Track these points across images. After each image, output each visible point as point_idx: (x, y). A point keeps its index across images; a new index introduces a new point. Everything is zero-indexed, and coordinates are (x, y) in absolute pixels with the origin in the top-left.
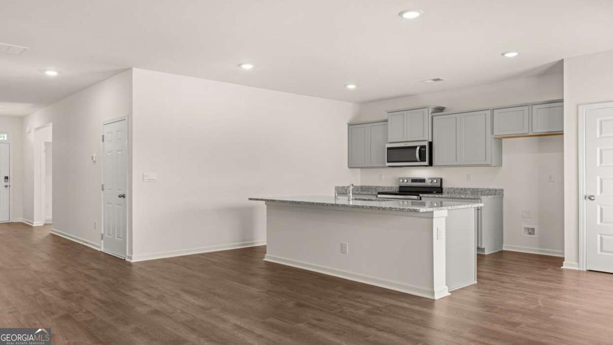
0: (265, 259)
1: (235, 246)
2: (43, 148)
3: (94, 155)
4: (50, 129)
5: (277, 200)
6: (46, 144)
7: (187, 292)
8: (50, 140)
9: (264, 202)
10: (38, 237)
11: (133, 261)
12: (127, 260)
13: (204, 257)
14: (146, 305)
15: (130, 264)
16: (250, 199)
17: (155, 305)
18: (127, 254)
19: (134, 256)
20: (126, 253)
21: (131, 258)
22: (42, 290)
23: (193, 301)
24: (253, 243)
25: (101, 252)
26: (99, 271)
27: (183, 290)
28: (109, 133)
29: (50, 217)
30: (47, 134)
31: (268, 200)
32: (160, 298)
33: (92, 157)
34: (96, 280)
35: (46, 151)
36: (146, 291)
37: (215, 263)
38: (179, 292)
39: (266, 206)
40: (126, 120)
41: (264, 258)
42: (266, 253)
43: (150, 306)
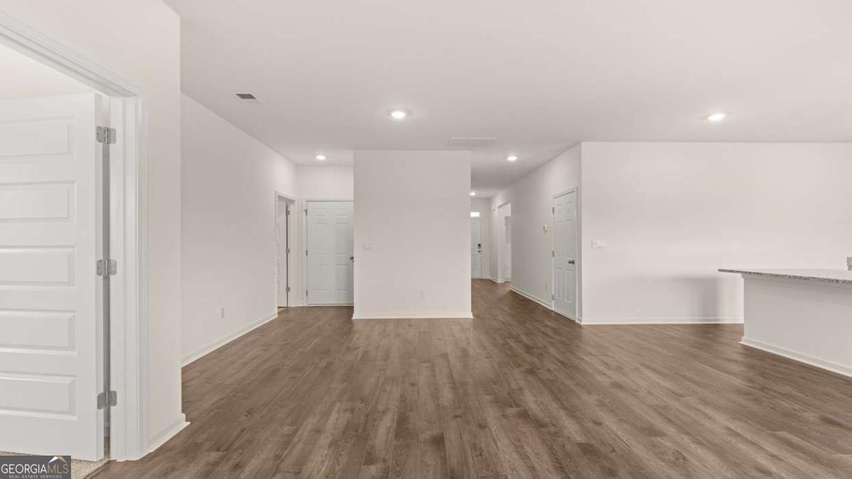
0: (742, 343)
1: (694, 320)
2: (504, 221)
3: (546, 226)
4: (509, 206)
5: (765, 274)
6: (506, 218)
7: (648, 367)
8: (509, 214)
9: (740, 275)
10: (502, 292)
11: (583, 323)
12: (577, 321)
13: (656, 329)
14: (605, 374)
15: (580, 326)
16: (720, 270)
17: (616, 377)
18: (577, 316)
19: (584, 319)
20: (575, 314)
21: (581, 321)
22: (509, 341)
23: (659, 381)
24: (717, 320)
25: (552, 311)
26: (554, 329)
27: (642, 365)
28: (559, 205)
29: (510, 276)
30: (508, 210)
31: (746, 273)
32: (619, 369)
33: (544, 228)
34: (551, 338)
35: (506, 224)
36: (603, 358)
37: (673, 338)
38: (639, 366)
39: (743, 280)
40: (576, 192)
41: (740, 341)
42: (743, 335)
43: (609, 377)
